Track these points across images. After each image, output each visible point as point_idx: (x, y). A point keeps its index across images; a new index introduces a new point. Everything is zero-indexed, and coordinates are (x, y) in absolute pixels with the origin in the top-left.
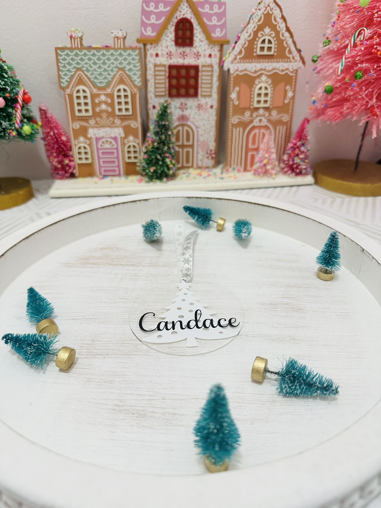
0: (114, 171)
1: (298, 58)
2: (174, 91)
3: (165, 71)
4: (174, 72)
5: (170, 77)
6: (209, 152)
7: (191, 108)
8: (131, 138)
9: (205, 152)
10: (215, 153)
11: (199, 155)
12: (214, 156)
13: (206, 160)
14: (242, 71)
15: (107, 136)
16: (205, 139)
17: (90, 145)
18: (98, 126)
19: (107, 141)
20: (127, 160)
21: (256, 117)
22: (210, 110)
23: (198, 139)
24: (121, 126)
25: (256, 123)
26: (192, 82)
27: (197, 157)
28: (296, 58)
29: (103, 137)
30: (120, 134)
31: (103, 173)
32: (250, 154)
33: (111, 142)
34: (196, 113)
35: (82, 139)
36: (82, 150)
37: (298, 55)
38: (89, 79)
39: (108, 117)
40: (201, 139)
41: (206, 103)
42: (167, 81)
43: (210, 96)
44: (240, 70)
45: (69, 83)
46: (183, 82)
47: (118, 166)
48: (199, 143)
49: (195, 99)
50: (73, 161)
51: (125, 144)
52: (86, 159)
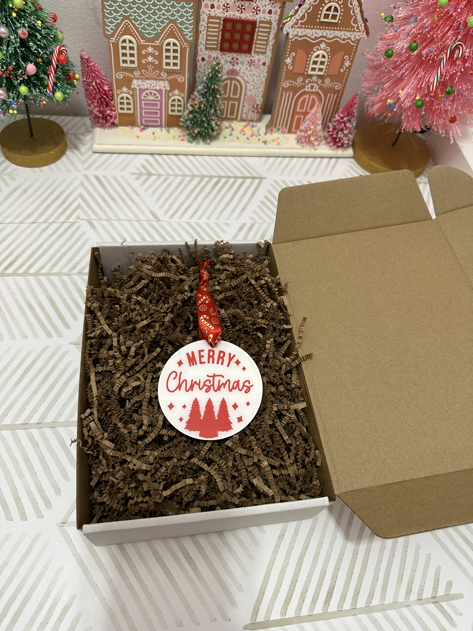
0: (157, 121)
1: (362, 28)
2: (226, 45)
3: (219, 23)
4: (229, 26)
5: (224, 30)
6: (255, 106)
7: (242, 63)
8: (176, 92)
9: (252, 106)
10: (261, 108)
11: (244, 108)
12: (260, 110)
13: (251, 113)
14: (300, 37)
15: (152, 88)
16: (253, 94)
17: (132, 96)
18: (143, 77)
19: (151, 93)
20: (170, 113)
21: (308, 84)
22: (262, 67)
23: (245, 93)
24: (167, 80)
25: (307, 89)
26: (247, 37)
27: (242, 110)
28: (360, 28)
29: (147, 89)
30: (165, 87)
31: (144, 123)
32: (296, 117)
33: (155, 94)
34: (247, 68)
35: (125, 89)
36: (125, 101)
37: (363, 25)
38: (137, 29)
39: (154, 70)
40: (249, 93)
41: (259, 60)
42: (221, 33)
43: (264, 53)
44: (299, 35)
45: (115, 31)
46: (237, 36)
47: (161, 118)
48: (246, 97)
49: (248, 55)
50: (114, 111)
51: (169, 97)
52: (129, 109)
